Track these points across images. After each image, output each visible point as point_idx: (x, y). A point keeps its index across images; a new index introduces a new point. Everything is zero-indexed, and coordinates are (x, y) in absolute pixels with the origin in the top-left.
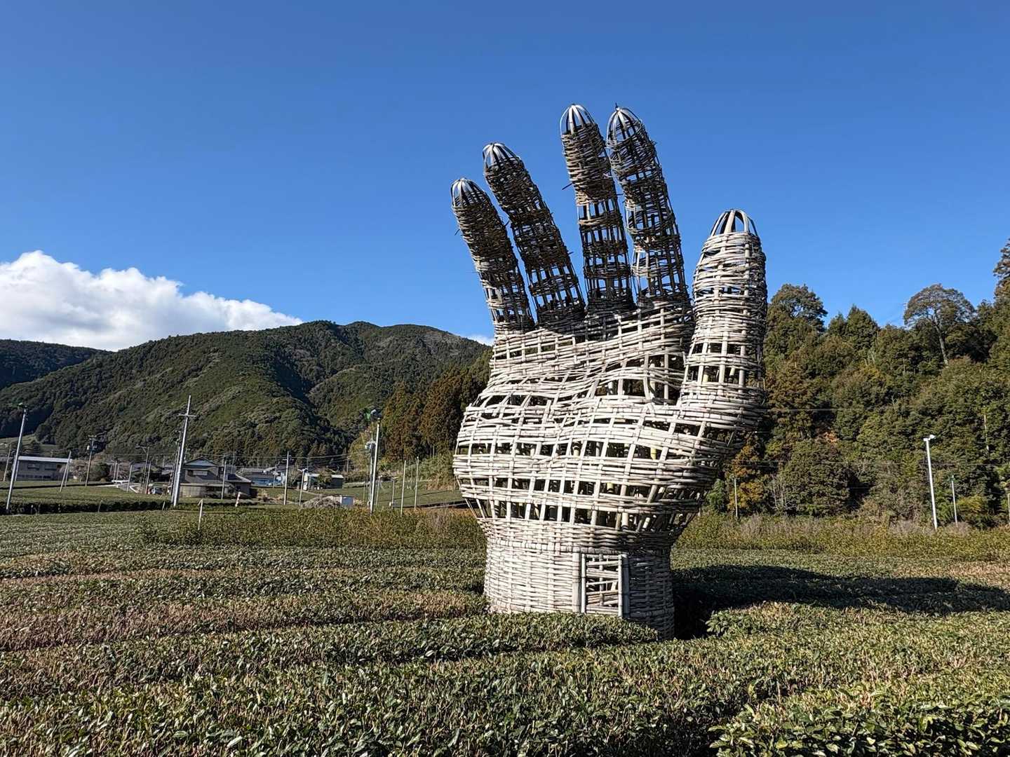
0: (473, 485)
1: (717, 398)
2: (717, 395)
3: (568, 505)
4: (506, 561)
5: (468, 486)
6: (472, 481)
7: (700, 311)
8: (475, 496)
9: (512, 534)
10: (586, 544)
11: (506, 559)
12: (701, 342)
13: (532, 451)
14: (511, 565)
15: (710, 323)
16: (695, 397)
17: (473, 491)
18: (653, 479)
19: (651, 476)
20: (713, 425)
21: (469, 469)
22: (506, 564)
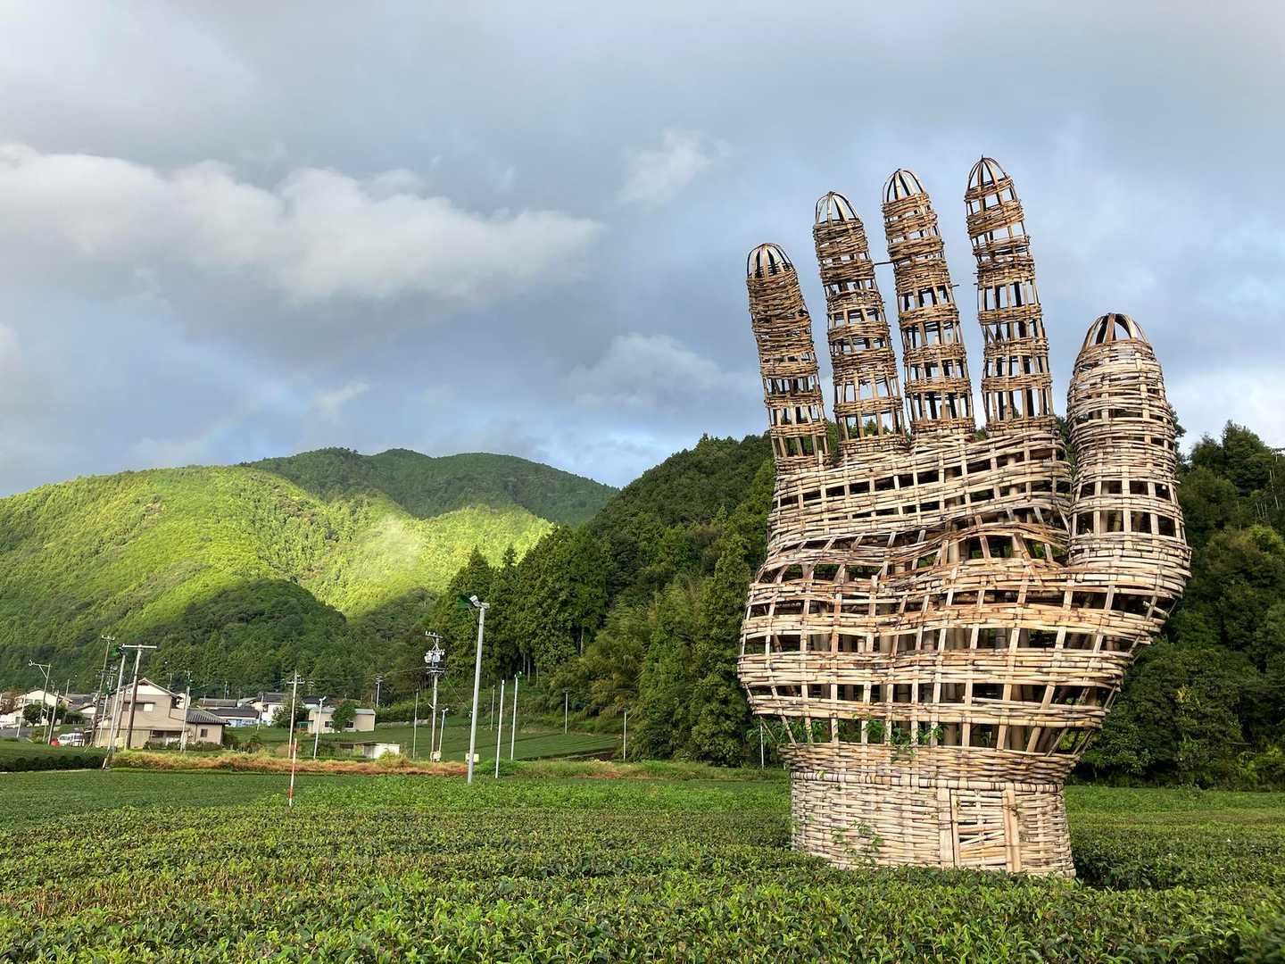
0: (776, 696)
1: (1125, 553)
2: (1123, 549)
3: (925, 719)
4: (836, 805)
5: (770, 697)
6: (774, 691)
7: (1083, 443)
8: (780, 712)
9: (844, 764)
10: (956, 774)
11: (835, 801)
12: (1093, 480)
13: (860, 645)
14: (844, 809)
15: (1101, 455)
16: (1094, 554)
17: (778, 704)
18: (1048, 673)
19: (1045, 670)
20: (1124, 591)
21: (769, 673)
22: (836, 809)
